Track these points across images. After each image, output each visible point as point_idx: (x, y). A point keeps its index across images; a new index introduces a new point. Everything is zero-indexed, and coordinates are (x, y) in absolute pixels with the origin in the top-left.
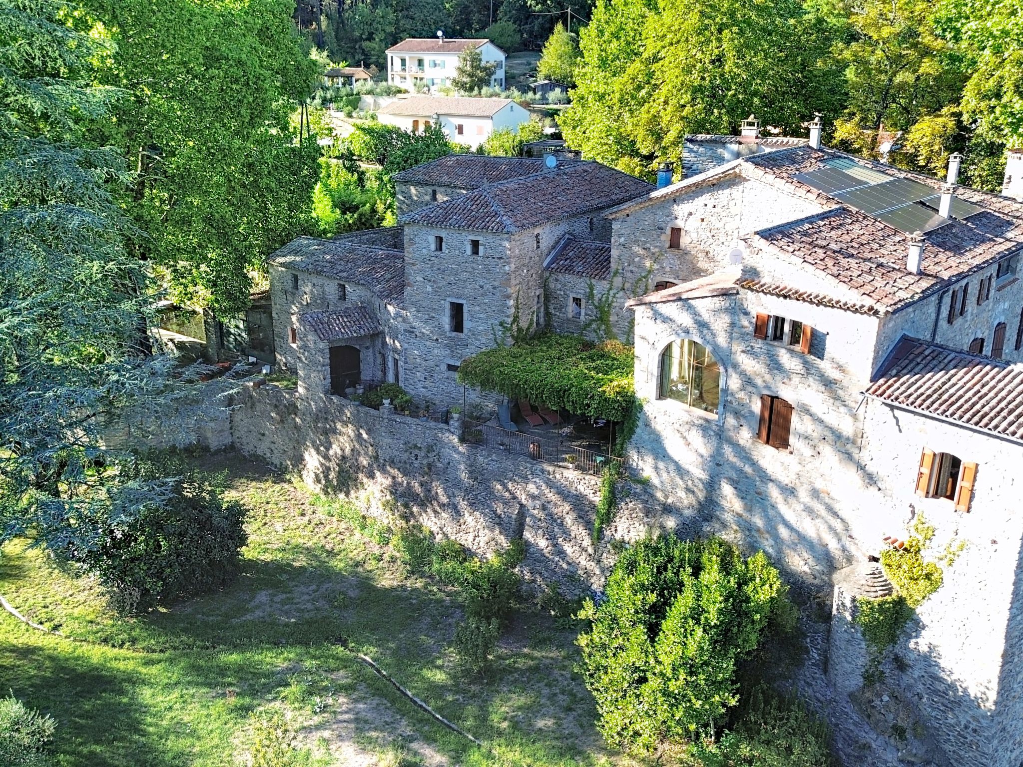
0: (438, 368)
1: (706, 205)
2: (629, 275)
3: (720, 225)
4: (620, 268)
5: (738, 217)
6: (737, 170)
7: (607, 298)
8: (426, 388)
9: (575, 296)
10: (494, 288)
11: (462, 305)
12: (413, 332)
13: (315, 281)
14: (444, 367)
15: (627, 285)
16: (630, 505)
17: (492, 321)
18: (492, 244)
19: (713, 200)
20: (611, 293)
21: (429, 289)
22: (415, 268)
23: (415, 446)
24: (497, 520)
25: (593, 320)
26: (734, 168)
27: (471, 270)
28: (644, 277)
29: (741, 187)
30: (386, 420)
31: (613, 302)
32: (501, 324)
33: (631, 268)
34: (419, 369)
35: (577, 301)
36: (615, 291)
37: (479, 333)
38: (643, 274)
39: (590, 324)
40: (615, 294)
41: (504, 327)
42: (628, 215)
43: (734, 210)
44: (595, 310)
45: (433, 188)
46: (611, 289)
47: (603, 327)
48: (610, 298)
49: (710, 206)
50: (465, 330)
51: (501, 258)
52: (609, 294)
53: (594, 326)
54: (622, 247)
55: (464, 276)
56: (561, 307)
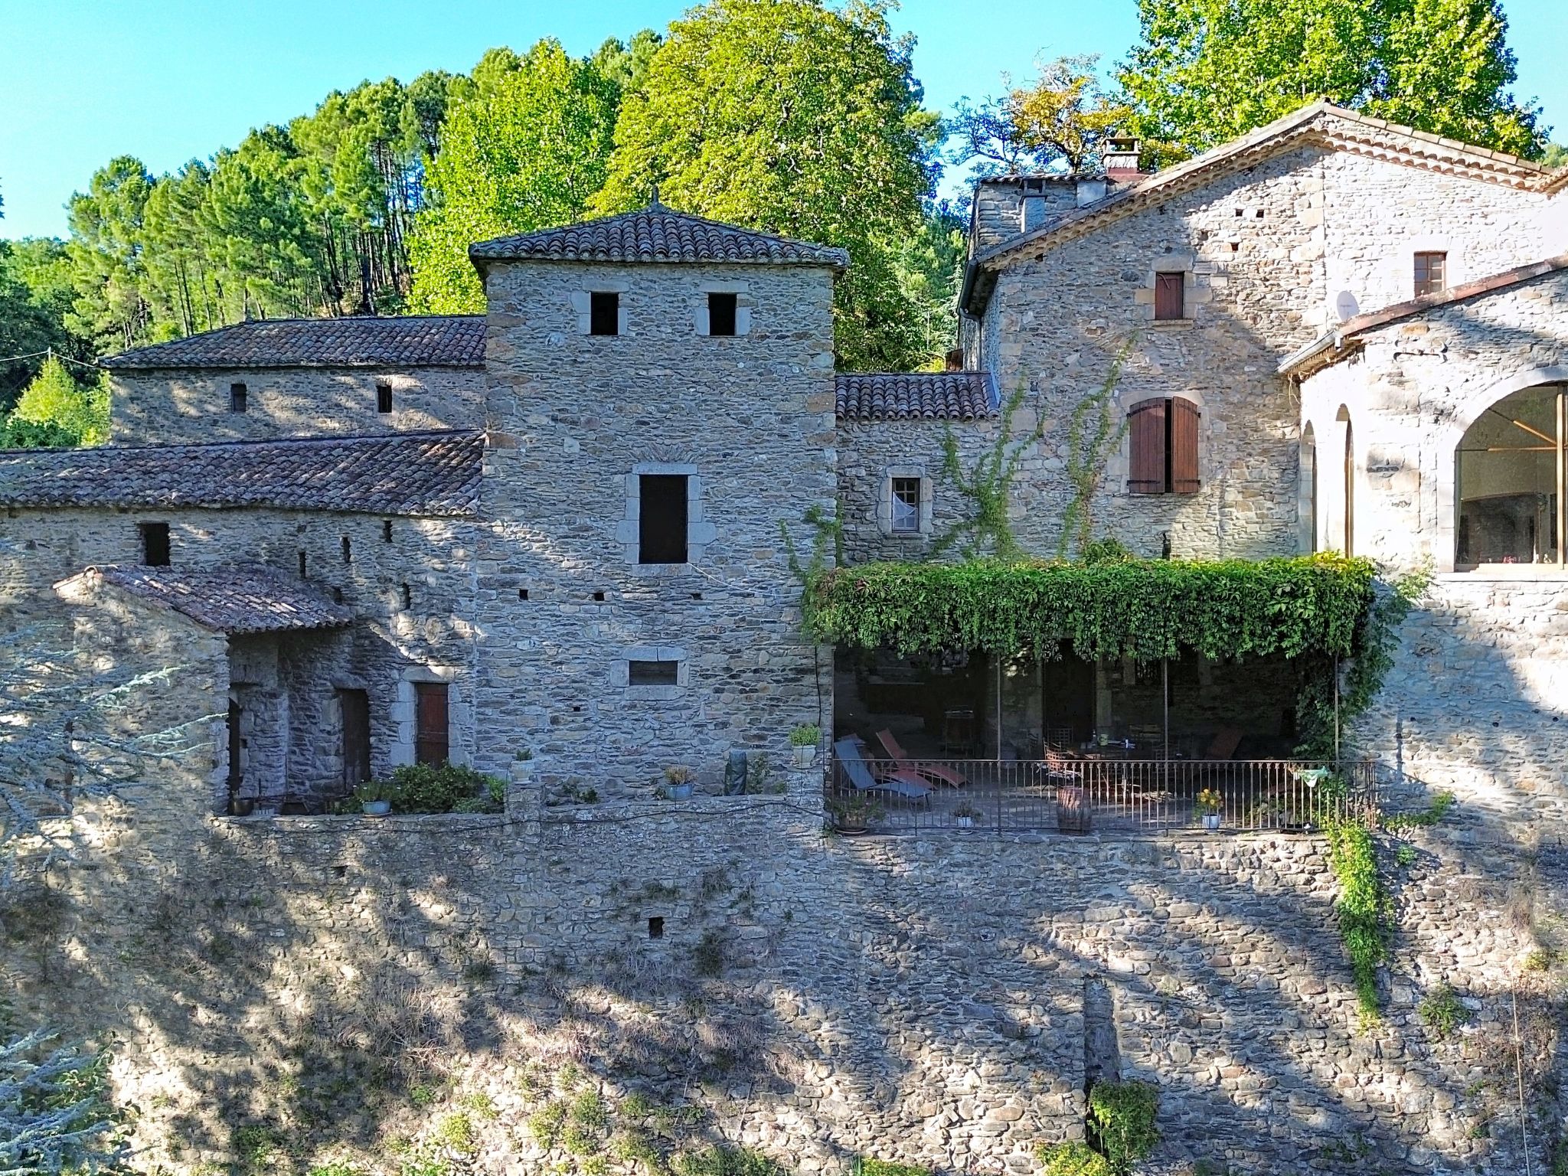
0: (599, 682)
1: (1239, 213)
2: (1053, 398)
3: (1279, 253)
4: (1026, 385)
5: (1320, 231)
6: (1317, 125)
7: (997, 464)
8: (557, 750)
9: (901, 473)
10: (786, 420)
11: (682, 480)
12: (512, 584)
13: (33, 535)
14: (620, 673)
15: (1049, 425)
16: (1426, 886)
17: (783, 513)
18: (778, 301)
19: (1255, 201)
20: (1007, 450)
21: (572, 446)
22: (524, 390)
23: (656, 891)
24: (1019, 1047)
25: (958, 527)
26: (1308, 122)
27: (711, 375)
28: (1096, 399)
29: (1316, 170)
30: (532, 829)
31: (1010, 471)
32: (810, 518)
33: (1060, 381)
34: (531, 696)
35: (908, 489)
36: (1015, 444)
37: (740, 553)
38: (1093, 391)
39: (950, 538)
40: (1016, 452)
41: (821, 525)
42: (1040, 257)
43: (1304, 217)
44: (961, 503)
45: (235, 379)
46: (1004, 441)
47: (989, 539)
48: (1005, 464)
49: (1250, 213)
50: (694, 552)
51: (803, 336)
52: (999, 454)
53: (962, 540)
54: (1029, 336)
55: (686, 397)
56: (862, 509)
